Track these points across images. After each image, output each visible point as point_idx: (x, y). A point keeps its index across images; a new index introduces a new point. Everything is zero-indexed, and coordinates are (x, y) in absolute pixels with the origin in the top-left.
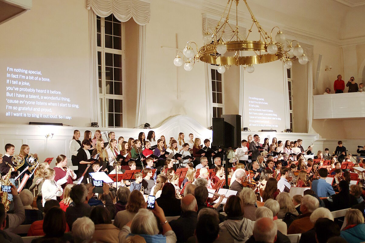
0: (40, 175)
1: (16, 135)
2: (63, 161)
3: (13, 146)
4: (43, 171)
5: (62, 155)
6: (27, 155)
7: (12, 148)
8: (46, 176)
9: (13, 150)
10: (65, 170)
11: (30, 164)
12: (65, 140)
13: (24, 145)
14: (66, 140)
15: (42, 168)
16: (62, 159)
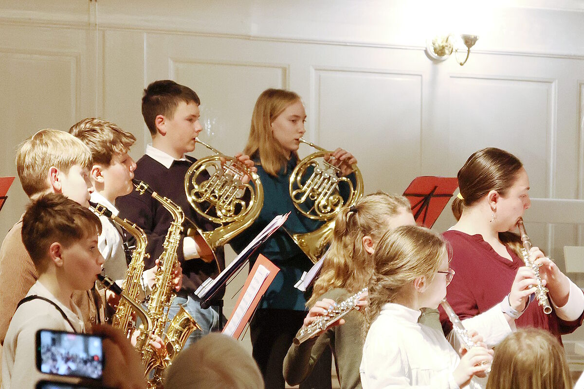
0: (344, 273)
1: (248, 38)
2: (502, 193)
3: (191, 97)
4: (372, 250)
5: (495, 155)
6: (294, 159)
7: (183, 109)
8: (389, 281)
9: (191, 119)
10: (514, 253)
11: (314, 213)
12: (549, 82)
13: (271, 94)
14: (553, 85)
15: (366, 230)
16: (498, 182)
